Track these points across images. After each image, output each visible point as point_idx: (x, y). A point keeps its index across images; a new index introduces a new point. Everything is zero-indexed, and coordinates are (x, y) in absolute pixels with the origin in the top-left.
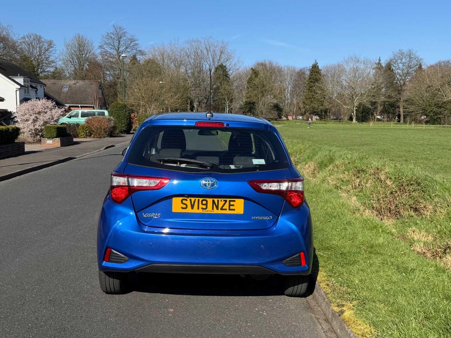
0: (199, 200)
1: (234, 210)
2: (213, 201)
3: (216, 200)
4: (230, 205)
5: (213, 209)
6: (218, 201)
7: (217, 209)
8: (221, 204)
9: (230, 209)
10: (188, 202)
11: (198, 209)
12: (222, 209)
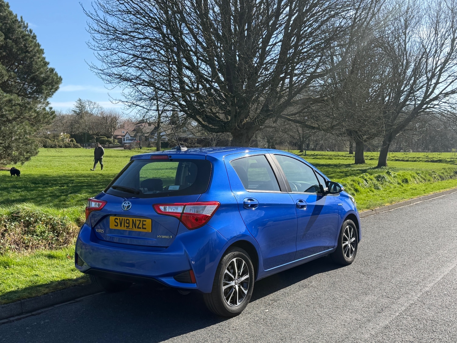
0: (124, 219)
1: (145, 229)
2: (133, 220)
3: (134, 219)
4: (143, 225)
5: (133, 228)
6: (136, 220)
7: (136, 228)
8: (138, 223)
9: (143, 228)
10: (118, 221)
11: (124, 227)
12: (138, 228)
